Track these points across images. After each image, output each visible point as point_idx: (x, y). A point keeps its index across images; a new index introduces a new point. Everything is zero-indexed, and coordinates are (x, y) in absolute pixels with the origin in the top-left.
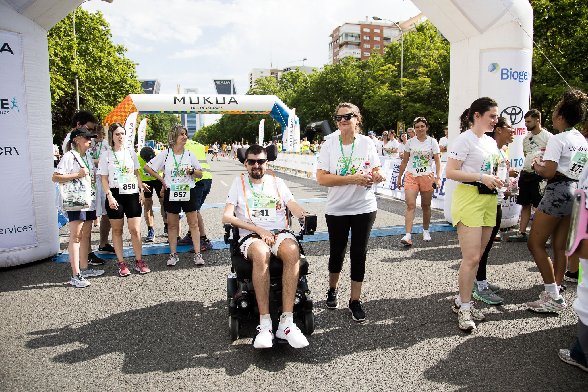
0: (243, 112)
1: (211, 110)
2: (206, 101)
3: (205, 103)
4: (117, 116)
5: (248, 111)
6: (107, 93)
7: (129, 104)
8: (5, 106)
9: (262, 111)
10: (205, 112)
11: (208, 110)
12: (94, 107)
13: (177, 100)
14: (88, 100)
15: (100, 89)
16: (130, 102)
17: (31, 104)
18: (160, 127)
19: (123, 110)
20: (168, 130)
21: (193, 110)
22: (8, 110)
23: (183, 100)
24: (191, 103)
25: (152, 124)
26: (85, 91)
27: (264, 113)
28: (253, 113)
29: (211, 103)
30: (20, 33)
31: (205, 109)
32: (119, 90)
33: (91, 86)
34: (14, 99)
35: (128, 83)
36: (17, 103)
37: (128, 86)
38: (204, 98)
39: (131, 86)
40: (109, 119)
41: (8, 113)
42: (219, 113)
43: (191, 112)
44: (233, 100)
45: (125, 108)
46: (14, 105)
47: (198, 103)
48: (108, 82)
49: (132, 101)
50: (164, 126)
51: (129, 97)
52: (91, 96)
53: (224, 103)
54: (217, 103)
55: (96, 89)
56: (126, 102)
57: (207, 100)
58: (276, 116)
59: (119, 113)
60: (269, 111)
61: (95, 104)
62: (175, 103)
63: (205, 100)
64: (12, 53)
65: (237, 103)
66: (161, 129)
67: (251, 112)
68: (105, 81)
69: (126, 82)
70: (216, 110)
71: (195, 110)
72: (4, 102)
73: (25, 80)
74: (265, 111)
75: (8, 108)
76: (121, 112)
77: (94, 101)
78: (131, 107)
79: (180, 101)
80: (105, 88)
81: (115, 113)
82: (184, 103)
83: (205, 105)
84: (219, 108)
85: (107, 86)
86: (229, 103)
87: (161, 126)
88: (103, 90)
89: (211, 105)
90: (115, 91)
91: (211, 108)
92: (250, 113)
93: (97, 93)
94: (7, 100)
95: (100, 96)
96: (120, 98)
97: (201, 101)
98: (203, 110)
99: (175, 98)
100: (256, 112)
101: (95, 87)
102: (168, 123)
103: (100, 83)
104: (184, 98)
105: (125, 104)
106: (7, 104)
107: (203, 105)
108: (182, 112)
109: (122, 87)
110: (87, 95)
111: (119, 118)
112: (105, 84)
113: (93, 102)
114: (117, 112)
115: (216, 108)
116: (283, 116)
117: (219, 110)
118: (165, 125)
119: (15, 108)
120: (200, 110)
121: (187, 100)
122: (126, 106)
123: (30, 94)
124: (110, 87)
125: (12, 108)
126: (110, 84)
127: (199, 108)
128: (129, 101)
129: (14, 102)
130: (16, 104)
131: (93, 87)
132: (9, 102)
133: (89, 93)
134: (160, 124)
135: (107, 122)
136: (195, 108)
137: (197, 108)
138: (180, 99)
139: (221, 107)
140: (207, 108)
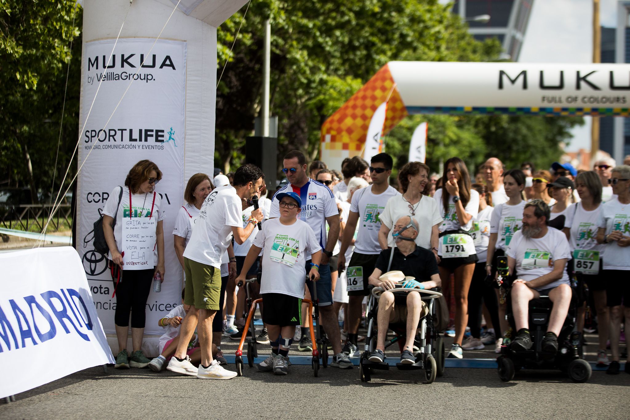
1: (595, 105)
2: (583, 83)
3: (578, 87)
4: (354, 117)
6: (346, 40)
7: (384, 89)
8: (160, 138)
10: (580, 110)
11: (588, 106)
12: (310, 82)
13: (505, 78)
14: (295, 61)
15: (328, 31)
16: (387, 84)
17: (190, 135)
18: (511, 135)
19: (368, 102)
20: (535, 147)
21: (546, 105)
22: (164, 144)
23: (521, 78)
24: (542, 86)
25: (487, 126)
26: (290, 37)
29: (595, 87)
30: (185, 41)
31: (579, 104)
32: (382, 32)
33: (305, 21)
34: (171, 129)
35: (408, 11)
36: (174, 134)
37: (406, 20)
38: (578, 73)
39: (414, 20)
40: (335, 125)
41: (162, 148)
42: (617, 114)
43: (542, 109)
45: (374, 98)
46: (170, 138)
47: (561, 86)
48: (350, 10)
49: (392, 80)
50: (524, 131)
51: (386, 71)
52: (303, 48)
54: (612, 86)
55: (319, 29)
56: (379, 84)
57: (584, 78)
59: (359, 112)
61: (314, 70)
62: (501, 86)
63: (580, 79)
64: (174, 68)
66: (515, 141)
68: (343, 9)
69: (400, 10)
70: (608, 105)
71: (553, 105)
72: (160, 133)
73: (185, 103)
75: (162, 141)
76: (364, 107)
77: (310, 63)
78: (389, 95)
79: (513, 82)
80: (341, 26)
81: (350, 111)
82: (525, 86)
83: (580, 94)
84: (618, 99)
85: (349, 22)
87: (516, 131)
88: (338, 33)
89: (595, 93)
90: (372, 34)
91: (596, 100)
93: (320, 40)
94: (163, 131)
95: (328, 48)
96: (384, 52)
97: (570, 80)
98: (573, 105)
99: (502, 73)
101: (314, 25)
102: (538, 125)
103: (331, 11)
104: (524, 73)
105: (374, 89)
106: (163, 136)
107: (575, 93)
108: (520, 109)
109: (389, 23)
110: (292, 46)
111: (359, 122)
112: (343, 14)
113: (306, 65)
114: (354, 107)
115: (608, 100)
117: (617, 106)
118: (529, 128)
119: (171, 141)
120: (565, 105)
121: (533, 79)
122: (378, 93)
123: (190, 121)
124: (357, 24)
125: (168, 141)
126: (360, 14)
127: (563, 99)
128: (384, 79)
129: (171, 134)
130: (173, 136)
131: (311, 25)
132: (165, 134)
133: (299, 40)
134: (513, 127)
135: (328, 132)
136: (553, 100)
137: (557, 99)
138: (513, 78)
139: (624, 98)
140: (586, 100)
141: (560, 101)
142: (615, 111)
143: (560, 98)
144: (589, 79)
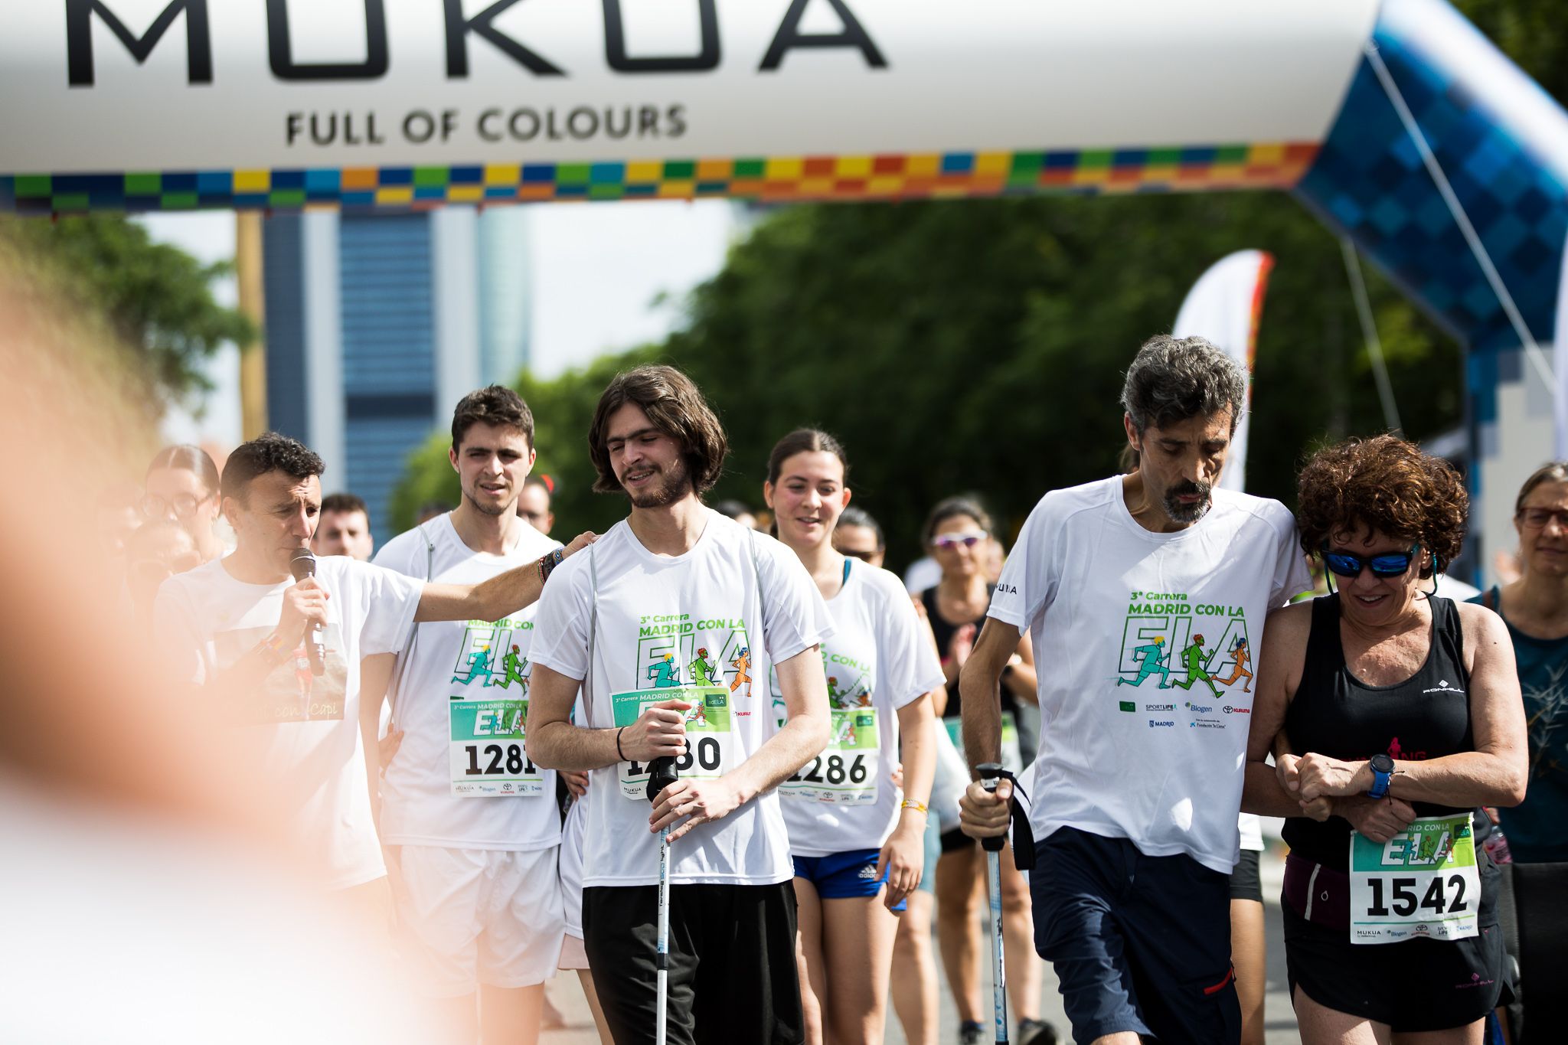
0: (957, 164)
1: (541, 151)
2: (476, 46)
3: (457, 65)
5: (1021, 161)
9: (1197, 157)
10: (467, 175)
11: (505, 157)
13: (101, 36)
21: (305, 155)
23: (177, 34)
24: (282, 65)
27: (1224, 176)
28: (1084, 177)
29: (538, 65)
31: (463, 149)
42: (644, 191)
43: (284, 179)
44: (819, 19)
47: (376, 64)
53: (708, 58)
54: (618, 59)
57: (483, 24)
58: (1390, 215)
60: (1293, 151)
62: (81, 69)
63: (456, 28)
65: (875, 59)
67: (1062, 161)
70: (601, 149)
71: (337, 157)
74: (1236, 153)
79: (140, 48)
82: (200, 68)
83: (465, 98)
84: (647, 120)
86: (771, 61)
89: (539, 92)
91: (544, 125)
92: (1040, 184)
97: (417, 34)
98: (436, 155)
99: (81, 7)
100: (1128, 160)
107: (441, 94)
115: (600, 122)
116: (1482, 210)
117: (643, 153)
120: (396, 153)
121: (238, 39)
127: (389, 126)
136: (340, 129)
137: (359, 128)
138: (139, 29)
139: (673, 112)
140: (493, 125)
141: (372, 137)
142: (633, 177)
143: (371, 120)
144: (503, 23)
